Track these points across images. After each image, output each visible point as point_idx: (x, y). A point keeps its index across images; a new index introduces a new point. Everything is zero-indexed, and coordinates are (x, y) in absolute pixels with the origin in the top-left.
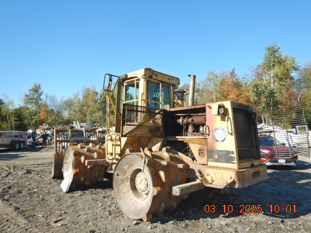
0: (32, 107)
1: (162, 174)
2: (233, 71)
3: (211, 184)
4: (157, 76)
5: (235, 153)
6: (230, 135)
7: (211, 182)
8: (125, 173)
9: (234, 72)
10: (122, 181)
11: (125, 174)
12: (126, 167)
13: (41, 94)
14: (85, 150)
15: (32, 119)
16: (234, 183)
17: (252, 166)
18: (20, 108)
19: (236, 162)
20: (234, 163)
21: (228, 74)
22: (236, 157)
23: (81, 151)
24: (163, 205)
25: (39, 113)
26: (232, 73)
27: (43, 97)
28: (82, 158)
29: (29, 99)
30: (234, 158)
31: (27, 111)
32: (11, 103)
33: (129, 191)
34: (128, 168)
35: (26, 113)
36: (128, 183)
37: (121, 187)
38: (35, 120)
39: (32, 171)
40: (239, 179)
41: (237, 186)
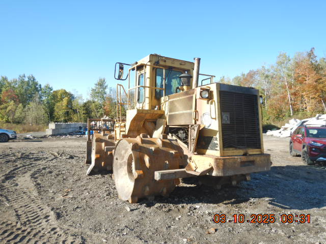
0: (98, 101)
1: (147, 159)
2: (311, 51)
3: (195, 171)
4: (165, 61)
5: (218, 140)
6: (214, 120)
7: (195, 169)
8: (123, 157)
9: (313, 53)
10: (121, 165)
11: (123, 159)
12: (123, 152)
13: (105, 88)
14: (107, 137)
15: (98, 112)
16: (211, 170)
17: (245, 155)
18: (89, 102)
19: (218, 148)
20: (216, 150)
21: (305, 55)
22: (219, 144)
23: (104, 138)
24: (148, 189)
25: (104, 106)
26: (311, 54)
27: (107, 91)
28: (103, 144)
29: (95, 93)
30: (217, 144)
31: (93, 104)
32: (80, 97)
33: (126, 174)
34: (125, 153)
35: (93, 106)
36: (126, 168)
37: (119, 171)
38: (100, 113)
39: (75, 156)
40: (218, 166)
41: (214, 174)
